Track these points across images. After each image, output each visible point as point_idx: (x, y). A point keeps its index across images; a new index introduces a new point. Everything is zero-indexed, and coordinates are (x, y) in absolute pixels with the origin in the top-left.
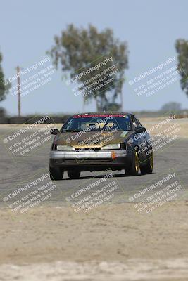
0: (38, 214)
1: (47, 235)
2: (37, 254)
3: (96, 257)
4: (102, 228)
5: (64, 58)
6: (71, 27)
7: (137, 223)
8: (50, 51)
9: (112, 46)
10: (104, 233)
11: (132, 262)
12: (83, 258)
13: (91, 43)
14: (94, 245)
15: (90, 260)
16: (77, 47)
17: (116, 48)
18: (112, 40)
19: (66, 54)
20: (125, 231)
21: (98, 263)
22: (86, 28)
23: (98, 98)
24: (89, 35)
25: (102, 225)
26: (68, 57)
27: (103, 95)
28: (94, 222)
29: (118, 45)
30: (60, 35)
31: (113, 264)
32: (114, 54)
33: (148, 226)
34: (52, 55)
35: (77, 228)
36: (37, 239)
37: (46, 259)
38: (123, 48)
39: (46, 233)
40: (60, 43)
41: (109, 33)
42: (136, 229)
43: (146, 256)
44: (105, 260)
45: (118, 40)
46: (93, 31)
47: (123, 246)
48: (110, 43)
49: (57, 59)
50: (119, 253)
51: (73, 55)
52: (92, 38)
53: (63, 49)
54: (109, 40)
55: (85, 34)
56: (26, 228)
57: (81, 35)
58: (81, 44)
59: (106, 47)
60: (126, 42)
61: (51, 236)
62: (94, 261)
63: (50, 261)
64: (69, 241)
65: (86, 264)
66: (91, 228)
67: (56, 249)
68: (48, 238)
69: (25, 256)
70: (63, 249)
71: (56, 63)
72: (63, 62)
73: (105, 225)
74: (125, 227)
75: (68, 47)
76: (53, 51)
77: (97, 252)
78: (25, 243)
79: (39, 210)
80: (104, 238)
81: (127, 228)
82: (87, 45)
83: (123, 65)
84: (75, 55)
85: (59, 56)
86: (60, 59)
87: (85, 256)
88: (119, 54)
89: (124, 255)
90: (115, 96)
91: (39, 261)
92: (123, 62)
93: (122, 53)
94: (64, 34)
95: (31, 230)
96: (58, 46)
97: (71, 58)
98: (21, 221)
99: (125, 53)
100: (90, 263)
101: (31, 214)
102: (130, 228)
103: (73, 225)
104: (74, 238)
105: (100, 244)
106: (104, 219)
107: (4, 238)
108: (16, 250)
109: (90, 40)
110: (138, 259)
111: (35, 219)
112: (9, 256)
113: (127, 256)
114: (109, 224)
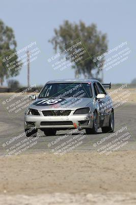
0: (42, 158)
1: (48, 174)
2: (41, 188)
3: (84, 190)
4: (89, 169)
5: (61, 45)
6: (67, 23)
7: (113, 166)
8: (51, 40)
9: (96, 36)
10: (90, 173)
11: (110, 194)
12: (75, 191)
13: (81, 34)
14: (83, 182)
15: (80, 192)
16: (71, 37)
17: (99, 37)
18: (96, 33)
19: (62, 42)
20: (105, 171)
21: (85, 195)
22: (78, 23)
23: (86, 74)
24: (79, 28)
25: (88, 167)
26: (64, 44)
27: (89, 72)
28: (83, 164)
29: (100, 36)
30: (58, 29)
31: (96, 195)
32: (97, 43)
33: (122, 168)
34: (52, 43)
35: (71, 169)
36: (42, 177)
37: (48, 191)
38: (104, 38)
39: (48, 172)
40: (59, 35)
41: (93, 28)
42: (113, 170)
43: (120, 190)
44: (91, 193)
45: (100, 32)
46: (83, 25)
47: (104, 182)
48: (94, 34)
49: (56, 46)
50: (100, 187)
51: (67, 43)
52: (82, 30)
53: (60, 39)
54: (94, 32)
55: (76, 27)
56: (34, 168)
57: (74, 29)
58: (74, 34)
59: (92, 37)
60: (106, 34)
61: (52, 175)
62: (83, 193)
63: (51, 193)
64: (65, 178)
65: (77, 195)
66: (80, 169)
67: (55, 184)
68: (49, 176)
69: (33, 189)
70: (60, 184)
71: (55, 48)
72: (61, 48)
73: (91, 167)
74: (104, 168)
75: (64, 37)
76: (53, 40)
77: (85, 187)
78: (33, 179)
79: (43, 155)
80: (90, 177)
81: (106, 169)
82: (78, 36)
83: (104, 50)
85: (58, 43)
86: (58, 46)
87: (76, 189)
88: (101, 42)
89: (104, 189)
90: (98, 72)
91: (43, 193)
92: (104, 48)
93: (103, 42)
94: (61, 28)
95: (37, 170)
96: (57, 36)
97: (66, 45)
98: (30, 163)
99: (106, 42)
100: (80, 194)
101: (37, 158)
102: (109, 169)
103: (67, 167)
104: (68, 176)
105: (87, 181)
106: (90, 163)
107: (18, 175)
108: (27, 184)
109: (80, 32)
110: (115, 192)
111: (40, 162)
112: (22, 189)
113: (107, 190)
114: (93, 166)
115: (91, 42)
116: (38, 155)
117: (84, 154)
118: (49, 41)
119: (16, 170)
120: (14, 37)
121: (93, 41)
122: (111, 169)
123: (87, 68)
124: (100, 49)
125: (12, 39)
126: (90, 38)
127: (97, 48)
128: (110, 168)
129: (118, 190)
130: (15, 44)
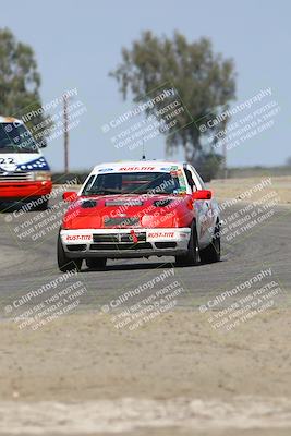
0: (96, 324)
1: (109, 358)
3: (186, 392)
4: (195, 347)
5: (137, 82)
6: (148, 37)
7: (248, 340)
8: (114, 69)
9: (210, 65)
10: (197, 355)
11: (240, 401)
12: (165, 394)
13: (178, 60)
14: (182, 374)
15: (175, 396)
16: (156, 65)
17: (217, 67)
18: (210, 56)
19: (139, 77)
20: (230, 353)
21: (187, 402)
22: (171, 37)
23: (189, 145)
24: (174, 47)
25: (194, 342)
26: (142, 81)
27: (196, 142)
28: (183, 337)
29: (220, 63)
30: (130, 48)
31: (210, 404)
32: (214, 78)
33: (265, 346)
34: (118, 79)
35: (156, 347)
36: (95, 363)
37: (107, 394)
38: (228, 67)
39: (108, 354)
40: (130, 60)
41: (205, 44)
42: (248, 349)
43: (262, 391)
44: (199, 397)
45: (220, 56)
46: (181, 41)
47: (228, 375)
48: (208, 60)
49: (125, 84)
50: (220, 386)
51: (149, 79)
52: (179, 52)
53: (135, 69)
54: (205, 55)
55: (168, 45)
56: (77, 346)
57: (163, 48)
58: (163, 60)
59: (202, 66)
60: (232, 60)
61: (116, 359)
62: (182, 399)
63: (113, 397)
64: (144, 367)
65: (170, 402)
66: (177, 347)
67: (122, 379)
68: (111, 362)
69: (75, 389)
70: (134, 379)
71: (124, 90)
72: (135, 90)
73: (199, 343)
74: (229, 346)
75: (142, 66)
76: (119, 72)
77: (188, 385)
78: (75, 369)
79: (97, 318)
80: (197, 363)
81: (233, 348)
82: (171, 64)
83: (228, 93)
84: (154, 78)
85: (130, 79)
86: (129, 88)
87: (169, 390)
88: (221, 77)
89: (228, 390)
91: (96, 398)
92: (228, 89)
93: (226, 77)
94: (136, 46)
95: (85, 349)
96: (128, 64)
97: (146, 82)
98: (68, 335)
99: (231, 76)
100: (175, 401)
101: (85, 324)
102: (238, 348)
103: (149, 343)
104: (151, 362)
105: (191, 373)
106: (197, 335)
107: (43, 360)
108: (62, 379)
109: (176, 55)
110: (250, 397)
111: (90, 333)
112: (52, 389)
113: (233, 391)
114: (205, 341)
115: (200, 78)
116: (86, 319)
117: (183, 314)
118: (111, 75)
119: (38, 350)
120: (35, 67)
121: (205, 75)
122: (244, 348)
123: (191, 133)
124: (220, 90)
125: (31, 70)
126: (198, 67)
127: (212, 89)
128: (241, 345)
129: (258, 392)
130: (37, 80)
